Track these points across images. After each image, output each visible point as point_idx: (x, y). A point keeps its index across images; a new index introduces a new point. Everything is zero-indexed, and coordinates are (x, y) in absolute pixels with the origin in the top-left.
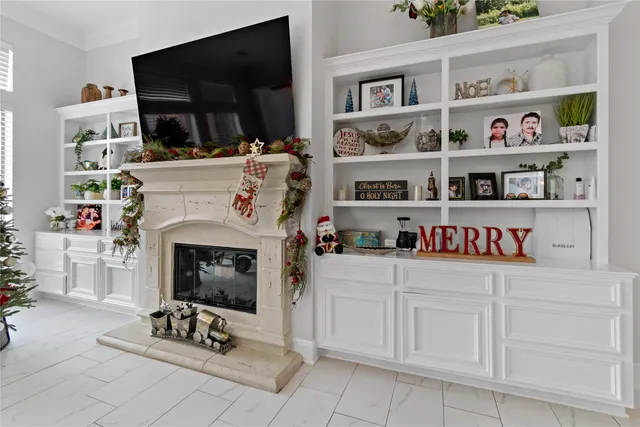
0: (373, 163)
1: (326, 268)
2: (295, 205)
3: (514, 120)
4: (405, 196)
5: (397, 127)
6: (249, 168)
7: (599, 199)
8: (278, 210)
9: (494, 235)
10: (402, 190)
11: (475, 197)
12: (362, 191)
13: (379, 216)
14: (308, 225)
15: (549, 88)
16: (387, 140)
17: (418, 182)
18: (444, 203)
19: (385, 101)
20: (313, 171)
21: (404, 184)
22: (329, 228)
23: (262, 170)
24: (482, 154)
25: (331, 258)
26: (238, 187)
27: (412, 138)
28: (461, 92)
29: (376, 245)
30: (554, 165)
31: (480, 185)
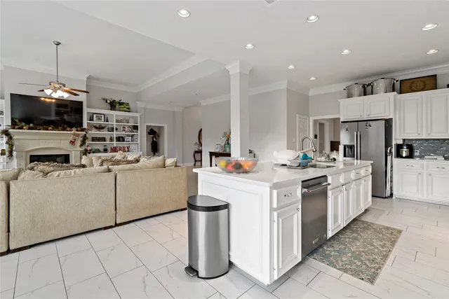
0: (96, 133)
3: (126, 127)
4: (105, 141)
5: (103, 126)
6: (73, 134)
7: (139, 142)
8: (80, 144)
9: (124, 148)
10: (104, 139)
11: (120, 141)
12: (93, 139)
13: (99, 145)
15: (131, 124)
16: (100, 128)
17: (108, 138)
18: (115, 142)
19: (100, 119)
21: (105, 138)
23: (78, 135)
24: (121, 133)
27: (106, 128)
28: (117, 121)
29: (99, 151)
30: (132, 136)
31: (120, 139)
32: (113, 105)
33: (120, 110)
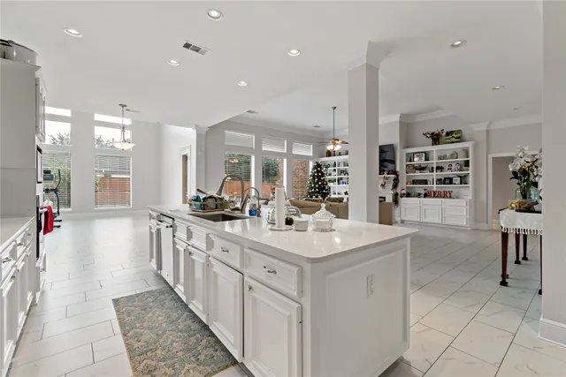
0: (418, 175)
1: (403, 201)
2: (395, 186)
4: (427, 184)
5: (424, 166)
6: (384, 178)
8: (391, 187)
9: (446, 193)
10: (425, 182)
11: (444, 184)
12: (415, 182)
13: (420, 189)
14: (399, 191)
15: (462, 159)
16: (422, 169)
17: (429, 180)
18: (435, 185)
19: (421, 159)
20: (400, 178)
21: (426, 180)
22: (404, 192)
23: (387, 178)
25: (404, 199)
26: (382, 182)
27: (428, 168)
28: (439, 158)
29: (419, 195)
32: (436, 138)
33: (446, 143)
